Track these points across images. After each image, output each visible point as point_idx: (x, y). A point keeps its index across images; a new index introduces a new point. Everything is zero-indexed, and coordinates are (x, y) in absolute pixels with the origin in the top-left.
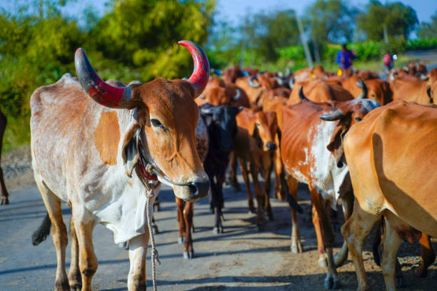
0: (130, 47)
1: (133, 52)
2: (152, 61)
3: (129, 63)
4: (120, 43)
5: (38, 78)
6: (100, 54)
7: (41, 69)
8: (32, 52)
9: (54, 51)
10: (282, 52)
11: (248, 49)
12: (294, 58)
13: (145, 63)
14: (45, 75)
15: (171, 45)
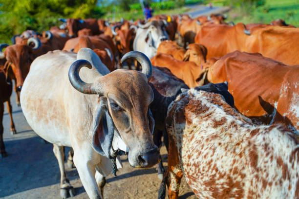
0: (63, 6)
1: (63, 9)
2: (73, 13)
3: (62, 13)
4: (58, 5)
5: (20, 22)
6: (48, 10)
7: (21, 18)
8: (16, 10)
9: (27, 9)
10: (132, 6)
11: (116, 5)
12: (137, 9)
13: (69, 13)
14: (23, 20)
15: (81, 5)
